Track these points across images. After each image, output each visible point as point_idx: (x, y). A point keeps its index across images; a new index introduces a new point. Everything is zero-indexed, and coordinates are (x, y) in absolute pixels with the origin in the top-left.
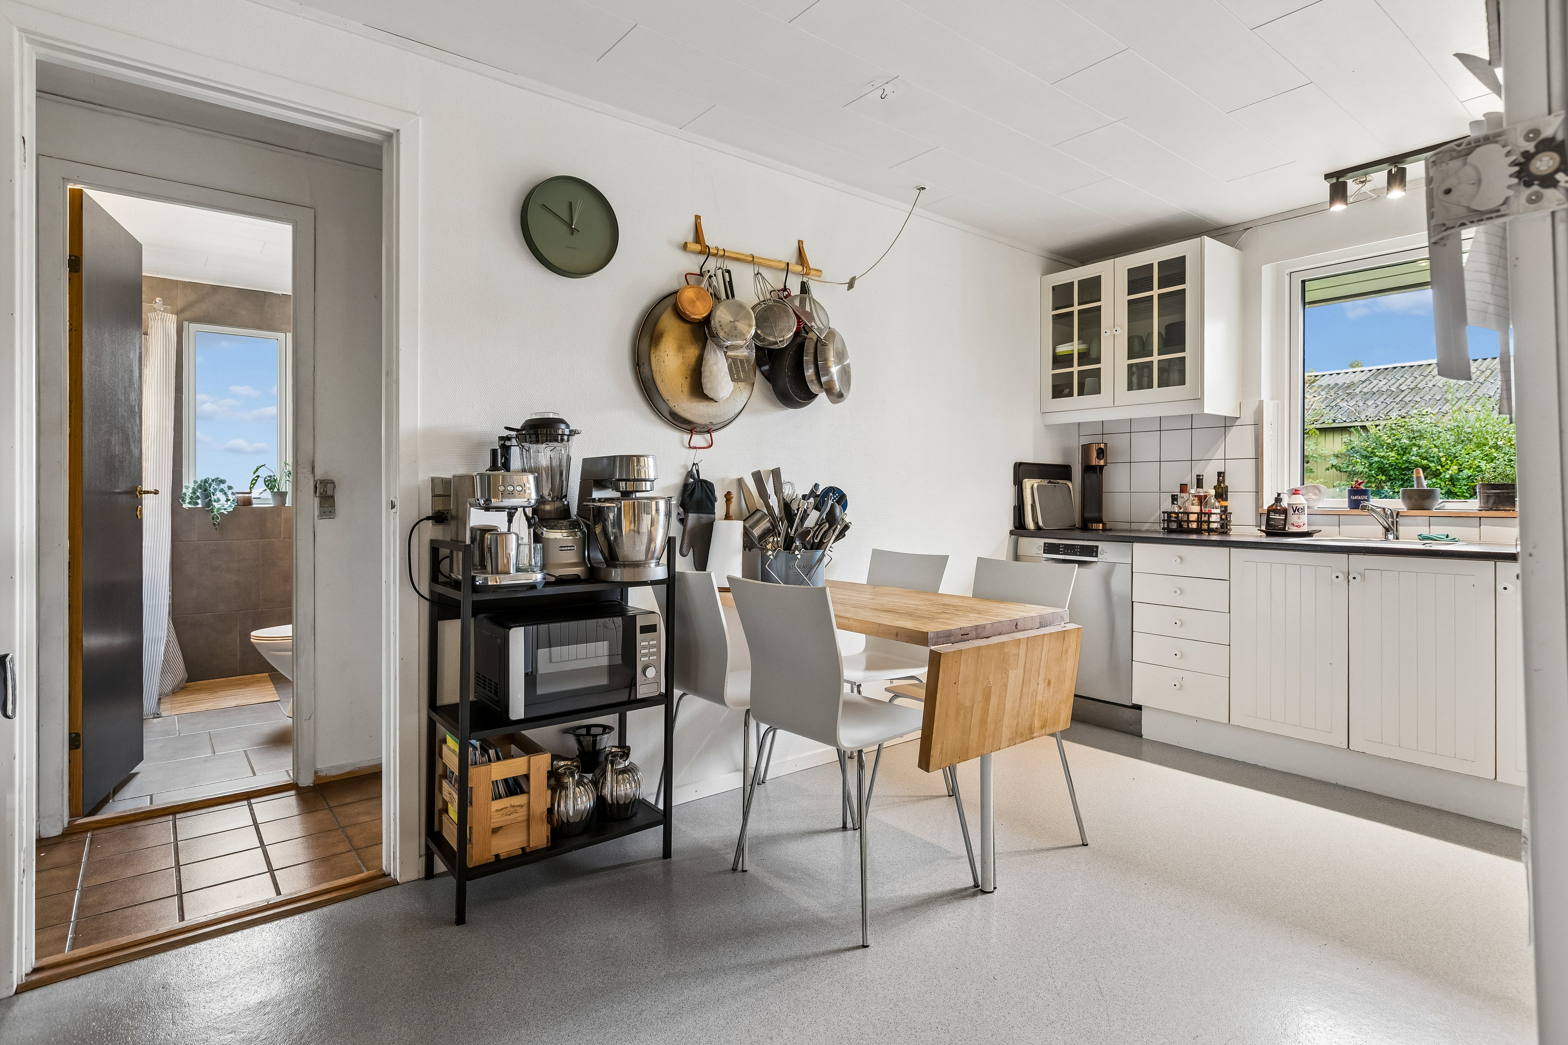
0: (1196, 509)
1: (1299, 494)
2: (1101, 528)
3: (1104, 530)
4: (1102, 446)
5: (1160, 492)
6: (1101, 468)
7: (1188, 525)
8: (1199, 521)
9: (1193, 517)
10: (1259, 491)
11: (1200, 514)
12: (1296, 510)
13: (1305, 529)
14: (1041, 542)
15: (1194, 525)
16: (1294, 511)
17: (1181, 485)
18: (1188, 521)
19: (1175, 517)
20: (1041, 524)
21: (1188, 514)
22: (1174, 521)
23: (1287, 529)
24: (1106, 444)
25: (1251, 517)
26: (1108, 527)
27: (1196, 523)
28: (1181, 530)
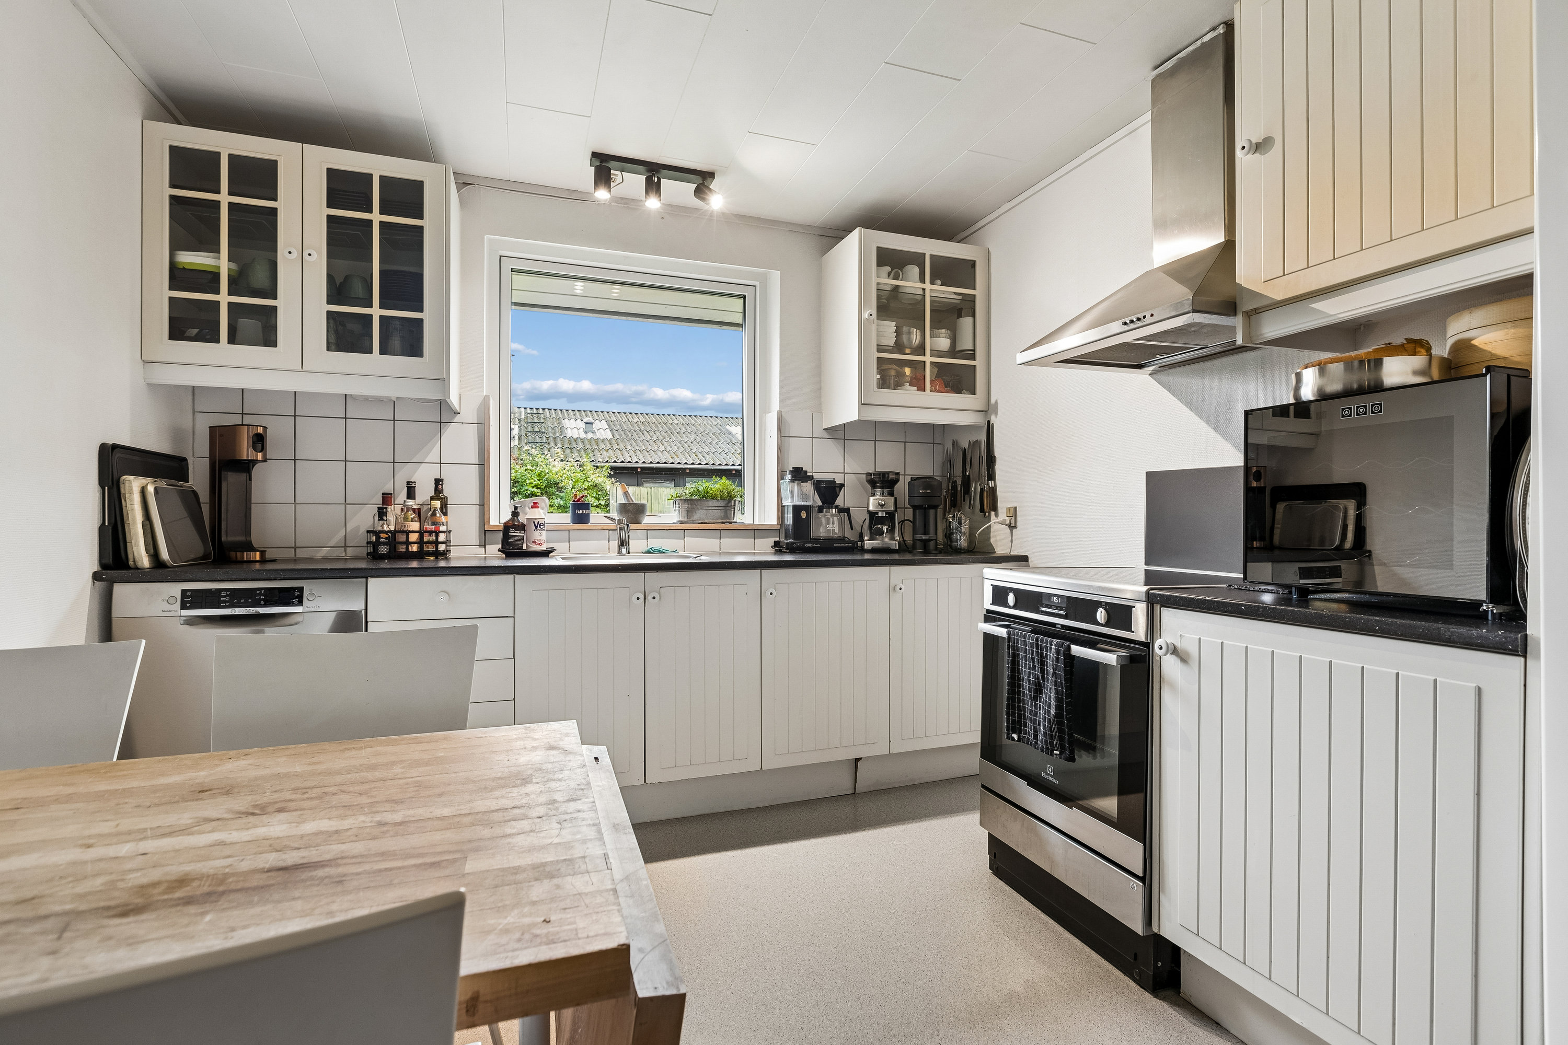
0: (415, 526)
1: (538, 507)
2: (258, 558)
3: (263, 561)
4: (260, 430)
5: (346, 503)
6: (255, 462)
7: (407, 548)
8: (421, 542)
9: (414, 537)
10: (483, 505)
11: (421, 533)
12: (538, 526)
13: (543, 548)
14: (175, 589)
15: (415, 548)
16: (536, 527)
17: (383, 494)
18: (408, 543)
19: (386, 538)
20: (165, 555)
21: (407, 533)
22: (384, 544)
23: (524, 547)
24: (265, 428)
25: (473, 534)
26: (268, 556)
27: (416, 545)
28: (394, 555)
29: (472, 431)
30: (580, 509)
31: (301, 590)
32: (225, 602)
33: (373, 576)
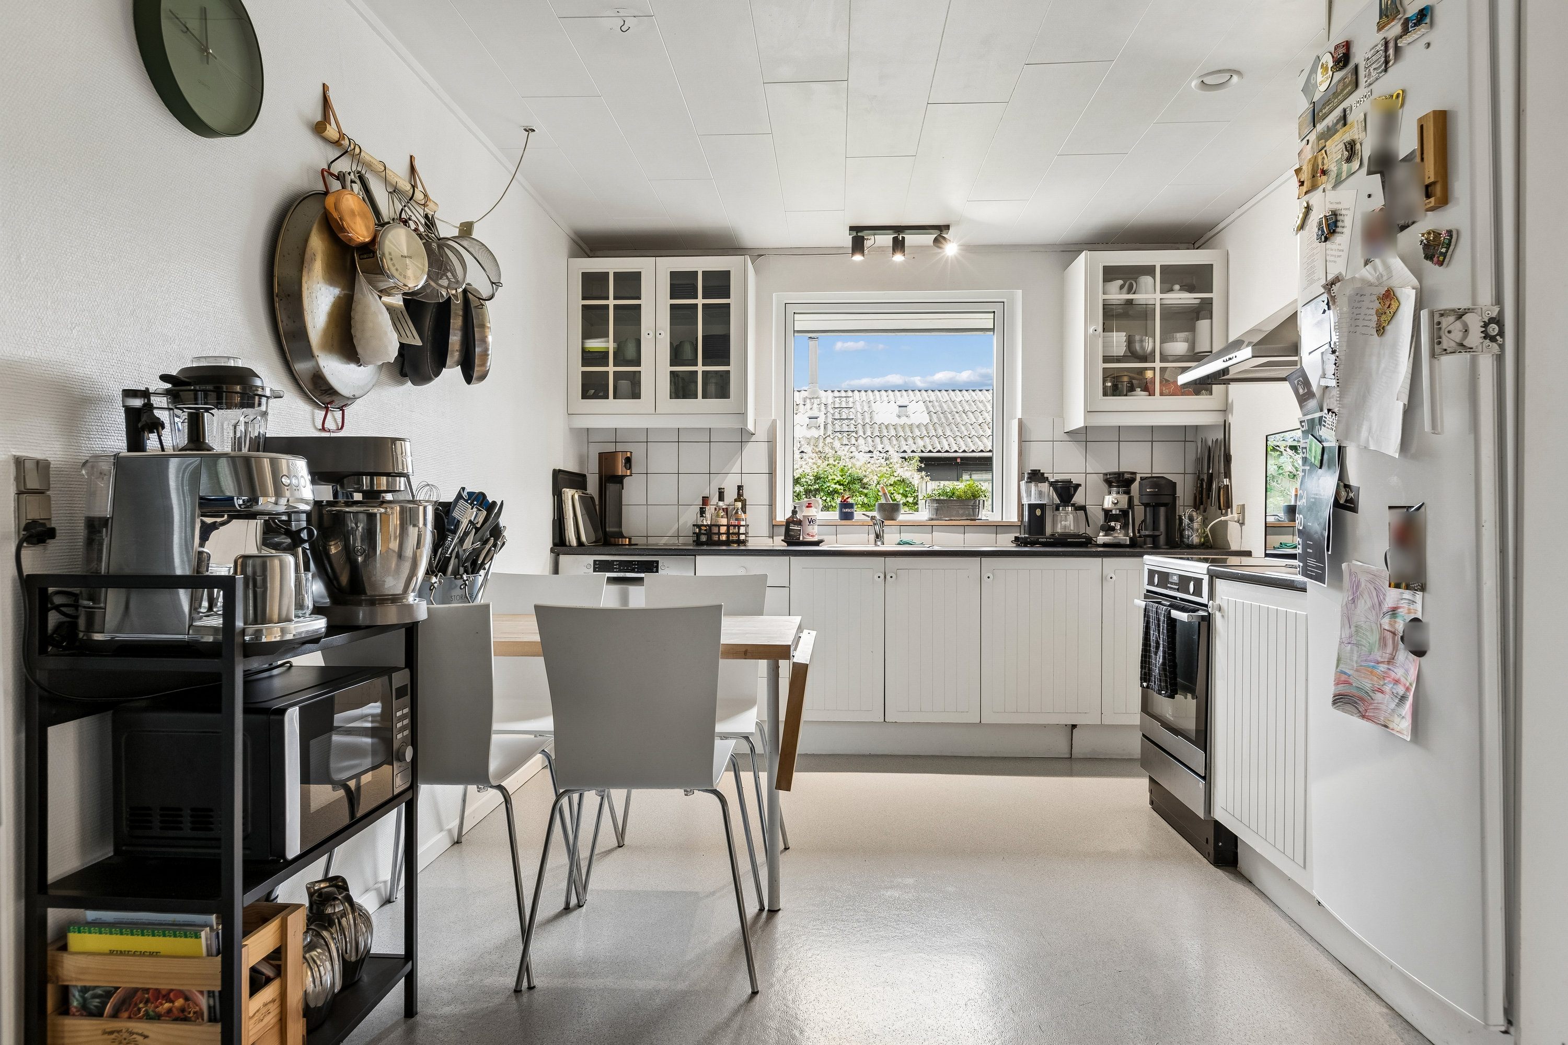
0: (724, 521)
1: (811, 507)
2: (627, 543)
3: (630, 544)
4: (629, 455)
5: (678, 504)
6: (624, 477)
7: (719, 538)
8: (728, 533)
9: (723, 529)
10: (772, 505)
11: (728, 526)
12: (811, 521)
13: (816, 539)
14: (590, 559)
15: (724, 538)
16: (810, 523)
17: (703, 497)
18: (719, 534)
19: (705, 530)
20: (584, 538)
21: (719, 526)
22: (704, 534)
23: (801, 539)
24: (631, 452)
25: (764, 529)
26: (633, 542)
27: (725, 535)
28: (710, 542)
29: (764, 447)
30: (845, 508)
31: (657, 562)
32: (616, 568)
33: (699, 555)
